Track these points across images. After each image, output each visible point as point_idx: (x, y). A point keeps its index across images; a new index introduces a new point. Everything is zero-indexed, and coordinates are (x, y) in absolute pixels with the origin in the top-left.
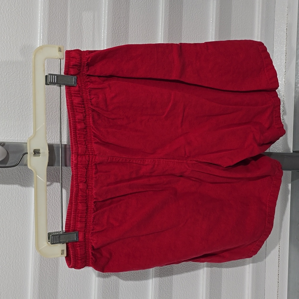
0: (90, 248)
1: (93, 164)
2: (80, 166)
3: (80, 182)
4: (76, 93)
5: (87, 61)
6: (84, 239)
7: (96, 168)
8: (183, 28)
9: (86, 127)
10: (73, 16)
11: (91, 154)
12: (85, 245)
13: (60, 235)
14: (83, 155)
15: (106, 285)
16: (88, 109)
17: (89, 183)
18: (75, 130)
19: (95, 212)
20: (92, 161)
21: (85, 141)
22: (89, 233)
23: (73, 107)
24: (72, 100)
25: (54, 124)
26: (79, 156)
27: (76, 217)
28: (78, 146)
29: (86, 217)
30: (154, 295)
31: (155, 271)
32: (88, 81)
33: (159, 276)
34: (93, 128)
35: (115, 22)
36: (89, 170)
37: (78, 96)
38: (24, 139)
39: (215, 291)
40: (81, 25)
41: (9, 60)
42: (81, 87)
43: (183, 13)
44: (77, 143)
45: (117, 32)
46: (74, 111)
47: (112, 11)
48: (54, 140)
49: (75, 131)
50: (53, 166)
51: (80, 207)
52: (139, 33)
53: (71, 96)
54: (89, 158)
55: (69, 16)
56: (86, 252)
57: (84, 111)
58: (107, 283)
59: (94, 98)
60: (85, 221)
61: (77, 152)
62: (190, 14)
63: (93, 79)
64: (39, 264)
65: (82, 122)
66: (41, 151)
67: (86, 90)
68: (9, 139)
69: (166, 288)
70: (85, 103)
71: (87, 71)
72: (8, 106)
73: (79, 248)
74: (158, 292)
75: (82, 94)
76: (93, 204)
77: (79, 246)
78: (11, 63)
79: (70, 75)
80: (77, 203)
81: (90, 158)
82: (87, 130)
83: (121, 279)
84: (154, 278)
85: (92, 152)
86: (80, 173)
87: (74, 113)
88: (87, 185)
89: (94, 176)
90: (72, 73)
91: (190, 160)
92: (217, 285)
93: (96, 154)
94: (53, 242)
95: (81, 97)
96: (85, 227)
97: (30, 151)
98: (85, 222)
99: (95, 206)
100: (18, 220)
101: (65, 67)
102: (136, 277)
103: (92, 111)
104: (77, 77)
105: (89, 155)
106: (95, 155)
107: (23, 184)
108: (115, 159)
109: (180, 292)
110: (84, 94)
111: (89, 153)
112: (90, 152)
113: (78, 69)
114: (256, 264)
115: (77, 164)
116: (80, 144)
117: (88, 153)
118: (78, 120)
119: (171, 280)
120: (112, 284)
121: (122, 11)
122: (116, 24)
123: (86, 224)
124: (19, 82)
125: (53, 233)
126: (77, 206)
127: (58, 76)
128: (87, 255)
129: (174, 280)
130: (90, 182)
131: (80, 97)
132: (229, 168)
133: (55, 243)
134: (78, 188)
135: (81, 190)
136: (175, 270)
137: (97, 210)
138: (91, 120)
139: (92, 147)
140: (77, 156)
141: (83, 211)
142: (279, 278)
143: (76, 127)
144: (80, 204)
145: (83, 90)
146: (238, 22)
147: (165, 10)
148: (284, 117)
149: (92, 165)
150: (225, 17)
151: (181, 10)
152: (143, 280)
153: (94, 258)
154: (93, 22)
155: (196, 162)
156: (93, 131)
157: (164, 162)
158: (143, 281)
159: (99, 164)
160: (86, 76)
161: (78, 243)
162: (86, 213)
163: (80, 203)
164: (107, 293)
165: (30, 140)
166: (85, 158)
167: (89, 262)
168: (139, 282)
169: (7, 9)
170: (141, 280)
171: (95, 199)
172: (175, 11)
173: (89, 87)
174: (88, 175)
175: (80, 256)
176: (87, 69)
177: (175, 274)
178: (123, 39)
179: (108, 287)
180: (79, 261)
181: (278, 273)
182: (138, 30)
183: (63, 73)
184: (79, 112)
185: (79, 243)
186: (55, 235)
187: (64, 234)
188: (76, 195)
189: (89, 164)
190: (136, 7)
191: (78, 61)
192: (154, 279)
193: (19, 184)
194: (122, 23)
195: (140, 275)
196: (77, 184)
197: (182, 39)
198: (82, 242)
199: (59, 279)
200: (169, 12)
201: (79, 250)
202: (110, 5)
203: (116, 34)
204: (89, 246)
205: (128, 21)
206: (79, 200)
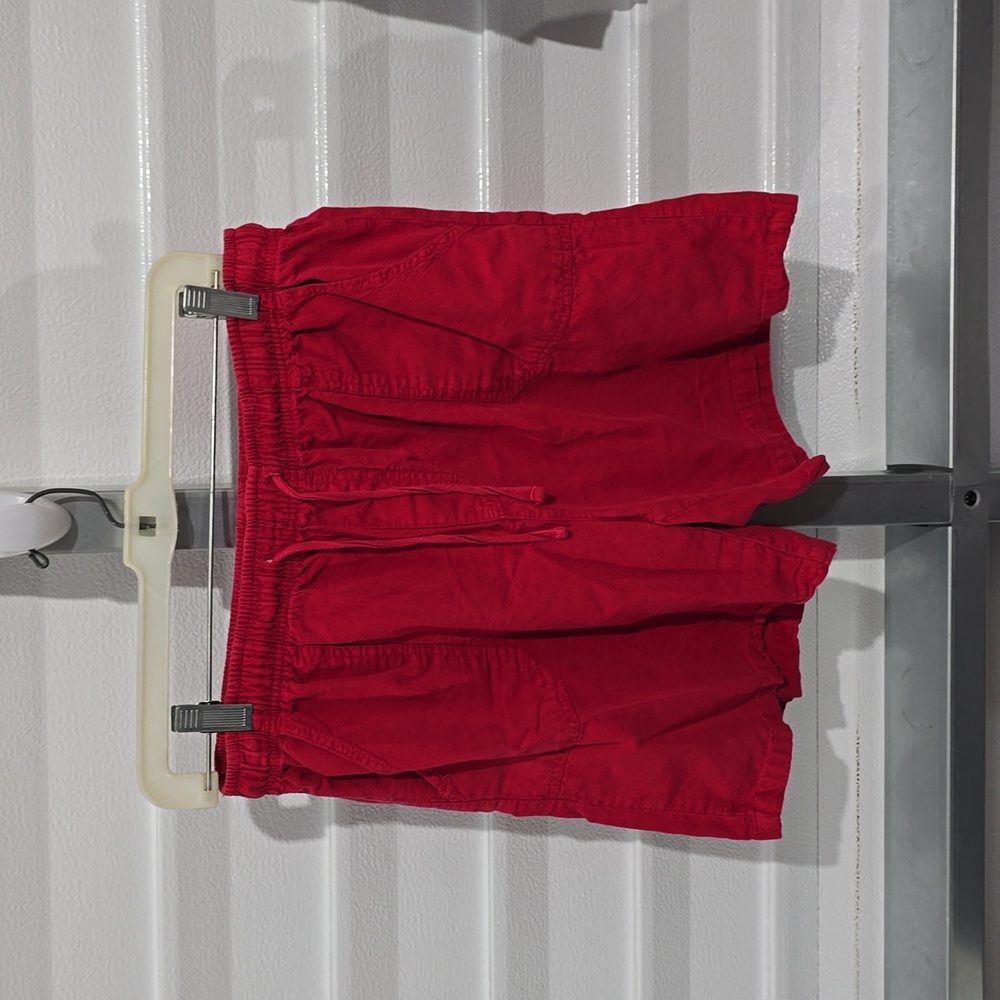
8: (546, 135)
10: (231, 131)
15: (360, 856)
25: (195, 430)
33: (506, 827)
35: (350, 139)
38: (118, 474)
39: (669, 866)
41: (65, 265)
43: (545, 92)
45: (356, 165)
47: (339, 109)
48: (199, 474)
50: (189, 548)
52: (418, 160)
55: (220, 132)
58: (363, 852)
62: (564, 94)
69: (529, 861)
72: (69, 391)
74: (507, 873)
78: (72, 272)
84: (494, 829)
107: (120, 596)
120: (376, 852)
121: (367, 106)
122: (353, 143)
129: (550, 846)
142: (861, 827)
146: (708, 103)
150: (669, 95)
151: (537, 86)
164: (364, 878)
169: (53, 129)
172: (519, 91)
178: (374, 182)
179: (366, 861)
181: (856, 814)
182: (417, 155)
190: (408, 88)
193: (111, 596)
194: (369, 138)
199: (231, 844)
200: (503, 96)
203: (354, 172)
205: (386, 130)
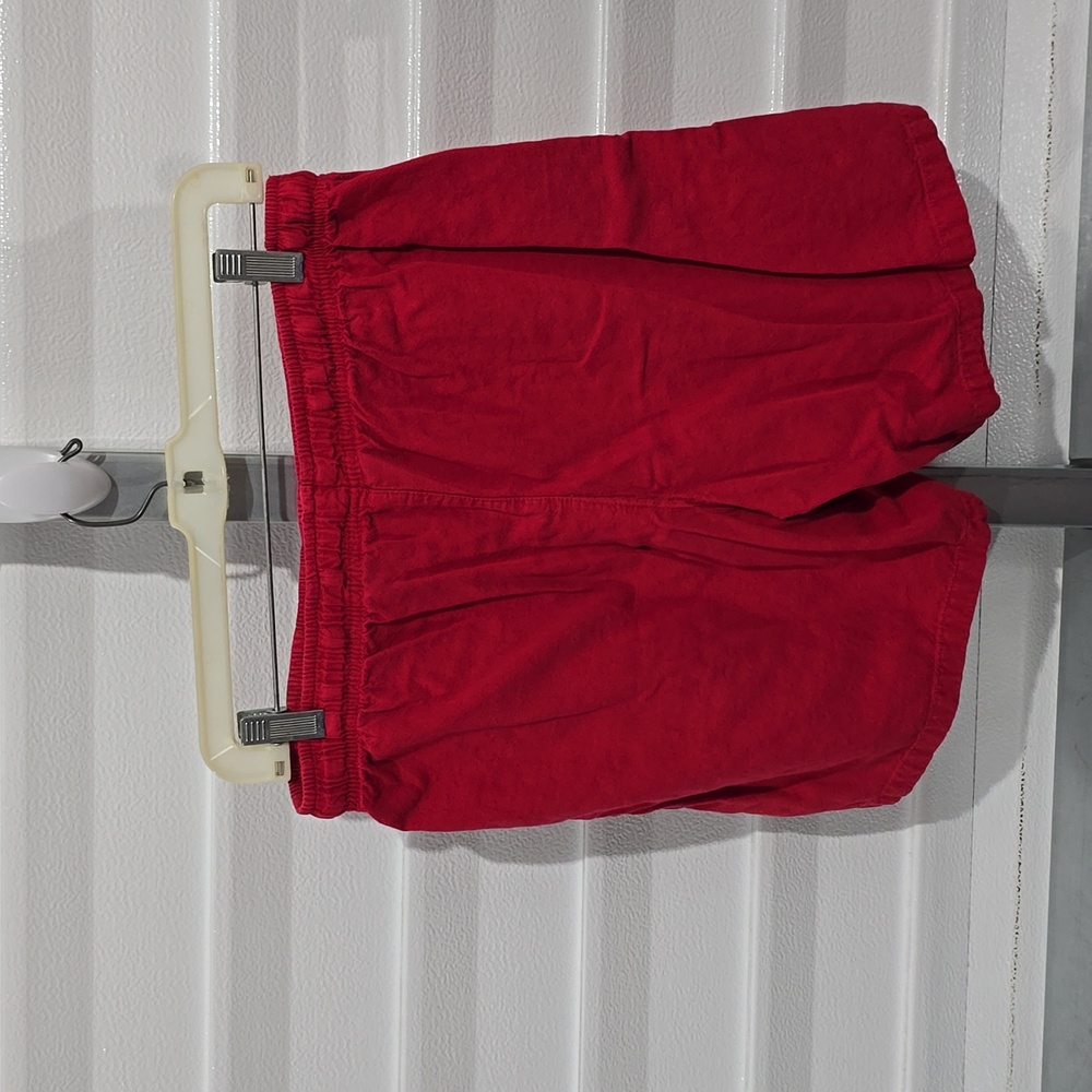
0: (359, 760)
1: (362, 513)
2: (321, 520)
3: (322, 567)
4: (303, 302)
5: (330, 205)
6: (340, 732)
7: (372, 525)
8: (676, 66)
9: (336, 403)
10: (313, 56)
11: (353, 483)
12: (344, 749)
13: (268, 720)
14: (329, 487)
15: (436, 872)
16: (339, 351)
17: (350, 570)
18: (304, 415)
19: (370, 655)
20: (358, 503)
21: (334, 445)
22: (357, 714)
23: (295, 344)
24: (291, 325)
26: (319, 491)
27: (314, 668)
28: (313, 461)
29: (347, 667)
30: (591, 911)
31: (590, 836)
32: (339, 267)
34: (356, 406)
35: (447, 67)
36: (349, 532)
37: (308, 313)
39: (791, 906)
40: (341, 81)
41: (125, 204)
42: (317, 284)
43: (677, 17)
44: (310, 451)
45: (454, 97)
46: (297, 358)
47: (435, 33)
49: (301, 417)
50: (246, 520)
51: (326, 640)
52: (526, 94)
53: (286, 313)
54: (350, 499)
55: (301, 58)
56: (347, 769)
57: (327, 356)
58: (440, 868)
59: (356, 316)
60: (342, 679)
61: (311, 478)
62: (699, 19)
63: (351, 257)
64: (232, 806)
65: (323, 390)
66: (205, 479)
67: (332, 294)
68: (133, 440)
69: (630, 890)
70: (331, 332)
71: (335, 235)
72: (125, 343)
73: (326, 757)
74: (602, 902)
75: (321, 305)
76: (365, 630)
77: (327, 753)
78: (132, 212)
79: (282, 250)
80: (317, 627)
81: (353, 496)
82: (338, 413)
83: (484, 857)
84: (589, 856)
85: (358, 479)
86: (320, 541)
87: (298, 363)
88: (345, 575)
89: (365, 549)
90: (288, 245)
91: (669, 500)
92: (798, 888)
93: (368, 482)
94: (249, 739)
95: (319, 315)
96: (343, 698)
97: (174, 478)
98: (343, 682)
99: (371, 636)
100: (168, 676)
101: (266, 227)
102: (532, 852)
103: (354, 357)
104: (304, 255)
105: (350, 486)
106: (367, 487)
107: (178, 572)
108: (426, 498)
109: (677, 903)
110: (327, 306)
111: (348, 480)
112: (351, 477)
113: (305, 233)
114: (933, 825)
115: (313, 513)
116: (319, 455)
117: (345, 482)
118: (311, 384)
119: (645, 865)
120: (455, 870)
121: (469, 30)
122: (451, 72)
123: (345, 687)
124: (158, 269)
125: (249, 713)
126: (317, 636)
127: (244, 254)
128: (350, 778)
129: (654, 868)
130: (352, 567)
131: (312, 314)
132: (795, 522)
133: (254, 743)
134: (317, 585)
135: (326, 589)
136: (657, 837)
137: (379, 648)
138: (350, 383)
139: (357, 465)
140: (313, 491)
141: (337, 652)
142: (1022, 875)
143: (306, 404)
144: (324, 630)
145: (324, 292)
146: (870, 33)
147: (611, 13)
148: (1043, 347)
149: (359, 515)
150: (823, 21)
151: (667, 9)
152: (555, 862)
153: (370, 788)
154: (379, 70)
155: (686, 505)
156: (357, 414)
157: (582, 504)
158: (556, 867)
159: (380, 512)
160: (333, 251)
161: (324, 744)
162: (346, 658)
163: (326, 627)
164: (440, 897)
165: (172, 447)
166: (337, 496)
167: (355, 798)
168: (542, 868)
169: (115, 51)
170: (548, 862)
171: (371, 615)
172: (646, 15)
173: (340, 284)
174: (347, 546)
175: (327, 781)
176: (333, 231)
177: (659, 849)
178: (474, 117)
179: (443, 879)
180: (325, 795)
181: (1017, 860)
182: (524, 86)
183: (261, 247)
184: (312, 360)
185: (327, 744)
186: (254, 720)
187: (282, 715)
188: (311, 604)
189: (348, 512)
190: (516, 10)
191: (302, 210)
192: (587, 859)
193: (167, 571)
194: (470, 66)
195: (546, 848)
196: (315, 573)
197: (672, 105)
198: (334, 740)
200: (626, 20)
201: (326, 763)
202: (429, 14)
203: (451, 104)
204: (356, 752)
205: (490, 58)
206: (322, 620)
